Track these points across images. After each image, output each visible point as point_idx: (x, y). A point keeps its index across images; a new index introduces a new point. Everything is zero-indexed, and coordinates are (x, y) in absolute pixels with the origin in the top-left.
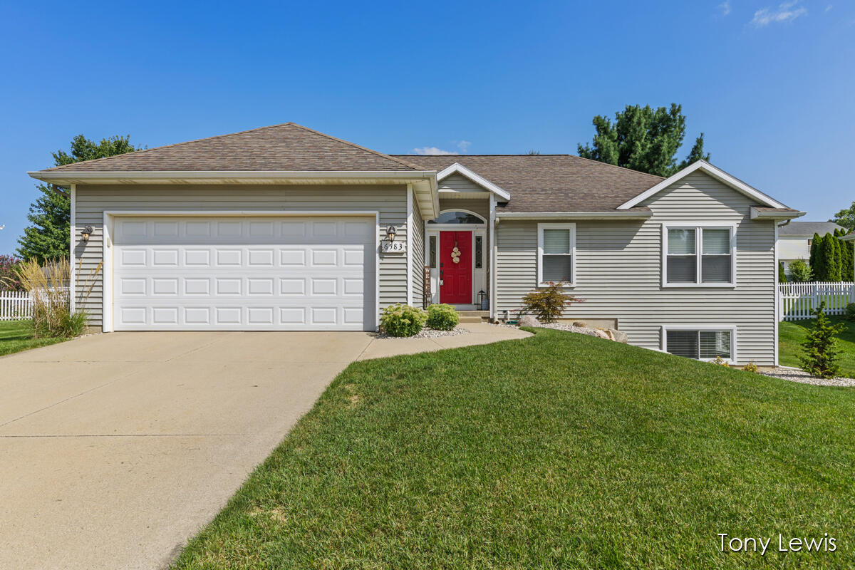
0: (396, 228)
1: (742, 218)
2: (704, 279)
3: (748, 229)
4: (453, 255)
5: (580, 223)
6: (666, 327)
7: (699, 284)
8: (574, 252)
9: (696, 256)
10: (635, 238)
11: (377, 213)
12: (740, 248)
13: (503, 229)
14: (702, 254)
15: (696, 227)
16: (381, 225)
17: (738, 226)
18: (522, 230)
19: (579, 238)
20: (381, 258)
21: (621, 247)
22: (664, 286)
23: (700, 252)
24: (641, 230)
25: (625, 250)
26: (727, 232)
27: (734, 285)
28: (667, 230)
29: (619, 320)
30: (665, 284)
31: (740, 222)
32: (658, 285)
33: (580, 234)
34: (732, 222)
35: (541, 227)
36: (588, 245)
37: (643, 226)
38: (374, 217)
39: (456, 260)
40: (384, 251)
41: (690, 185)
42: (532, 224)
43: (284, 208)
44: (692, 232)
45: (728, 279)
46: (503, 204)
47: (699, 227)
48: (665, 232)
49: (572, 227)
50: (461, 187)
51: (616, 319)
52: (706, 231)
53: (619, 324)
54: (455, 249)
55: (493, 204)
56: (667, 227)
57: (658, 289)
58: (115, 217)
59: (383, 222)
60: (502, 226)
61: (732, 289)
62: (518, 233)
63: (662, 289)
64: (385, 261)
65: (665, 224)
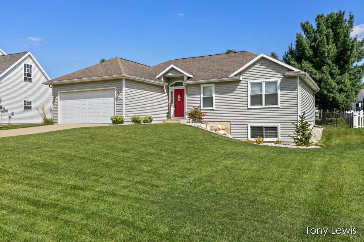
0: (120, 92)
1: (283, 77)
2: (266, 104)
3: (286, 81)
4: (178, 98)
5: (216, 83)
6: (250, 125)
7: (264, 106)
8: (214, 95)
9: (262, 94)
10: (237, 88)
11: (115, 88)
12: (281, 90)
13: (189, 87)
14: (265, 93)
15: (262, 82)
16: (116, 91)
17: (281, 80)
18: (195, 87)
19: (216, 89)
20: (116, 101)
21: (232, 92)
22: (249, 108)
23: (264, 93)
24: (240, 85)
25: (234, 93)
26: (276, 83)
27: (279, 106)
28: (250, 84)
29: (231, 122)
30: (249, 107)
31: (282, 78)
32: (247, 107)
33: (216, 88)
34: (278, 79)
35: (202, 86)
36: (219, 92)
37: (241, 83)
38: (114, 89)
39: (179, 100)
40: (117, 99)
41: (260, 64)
42: (198, 85)
43: (94, 88)
44: (260, 84)
45: (277, 104)
46: (189, 78)
47: (263, 82)
48: (249, 85)
49: (213, 85)
50: (175, 73)
51: (230, 122)
52: (267, 83)
53: (231, 124)
54: (179, 96)
55: (185, 78)
56: (250, 83)
57: (247, 109)
58: (61, 93)
59: (117, 90)
60: (188, 87)
61: (278, 108)
62: (194, 89)
63: (248, 109)
64: (118, 102)
65: (249, 82)
